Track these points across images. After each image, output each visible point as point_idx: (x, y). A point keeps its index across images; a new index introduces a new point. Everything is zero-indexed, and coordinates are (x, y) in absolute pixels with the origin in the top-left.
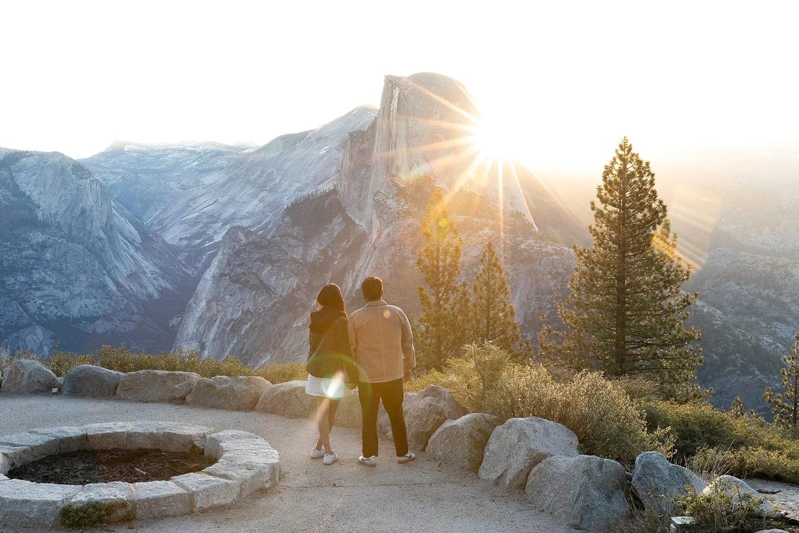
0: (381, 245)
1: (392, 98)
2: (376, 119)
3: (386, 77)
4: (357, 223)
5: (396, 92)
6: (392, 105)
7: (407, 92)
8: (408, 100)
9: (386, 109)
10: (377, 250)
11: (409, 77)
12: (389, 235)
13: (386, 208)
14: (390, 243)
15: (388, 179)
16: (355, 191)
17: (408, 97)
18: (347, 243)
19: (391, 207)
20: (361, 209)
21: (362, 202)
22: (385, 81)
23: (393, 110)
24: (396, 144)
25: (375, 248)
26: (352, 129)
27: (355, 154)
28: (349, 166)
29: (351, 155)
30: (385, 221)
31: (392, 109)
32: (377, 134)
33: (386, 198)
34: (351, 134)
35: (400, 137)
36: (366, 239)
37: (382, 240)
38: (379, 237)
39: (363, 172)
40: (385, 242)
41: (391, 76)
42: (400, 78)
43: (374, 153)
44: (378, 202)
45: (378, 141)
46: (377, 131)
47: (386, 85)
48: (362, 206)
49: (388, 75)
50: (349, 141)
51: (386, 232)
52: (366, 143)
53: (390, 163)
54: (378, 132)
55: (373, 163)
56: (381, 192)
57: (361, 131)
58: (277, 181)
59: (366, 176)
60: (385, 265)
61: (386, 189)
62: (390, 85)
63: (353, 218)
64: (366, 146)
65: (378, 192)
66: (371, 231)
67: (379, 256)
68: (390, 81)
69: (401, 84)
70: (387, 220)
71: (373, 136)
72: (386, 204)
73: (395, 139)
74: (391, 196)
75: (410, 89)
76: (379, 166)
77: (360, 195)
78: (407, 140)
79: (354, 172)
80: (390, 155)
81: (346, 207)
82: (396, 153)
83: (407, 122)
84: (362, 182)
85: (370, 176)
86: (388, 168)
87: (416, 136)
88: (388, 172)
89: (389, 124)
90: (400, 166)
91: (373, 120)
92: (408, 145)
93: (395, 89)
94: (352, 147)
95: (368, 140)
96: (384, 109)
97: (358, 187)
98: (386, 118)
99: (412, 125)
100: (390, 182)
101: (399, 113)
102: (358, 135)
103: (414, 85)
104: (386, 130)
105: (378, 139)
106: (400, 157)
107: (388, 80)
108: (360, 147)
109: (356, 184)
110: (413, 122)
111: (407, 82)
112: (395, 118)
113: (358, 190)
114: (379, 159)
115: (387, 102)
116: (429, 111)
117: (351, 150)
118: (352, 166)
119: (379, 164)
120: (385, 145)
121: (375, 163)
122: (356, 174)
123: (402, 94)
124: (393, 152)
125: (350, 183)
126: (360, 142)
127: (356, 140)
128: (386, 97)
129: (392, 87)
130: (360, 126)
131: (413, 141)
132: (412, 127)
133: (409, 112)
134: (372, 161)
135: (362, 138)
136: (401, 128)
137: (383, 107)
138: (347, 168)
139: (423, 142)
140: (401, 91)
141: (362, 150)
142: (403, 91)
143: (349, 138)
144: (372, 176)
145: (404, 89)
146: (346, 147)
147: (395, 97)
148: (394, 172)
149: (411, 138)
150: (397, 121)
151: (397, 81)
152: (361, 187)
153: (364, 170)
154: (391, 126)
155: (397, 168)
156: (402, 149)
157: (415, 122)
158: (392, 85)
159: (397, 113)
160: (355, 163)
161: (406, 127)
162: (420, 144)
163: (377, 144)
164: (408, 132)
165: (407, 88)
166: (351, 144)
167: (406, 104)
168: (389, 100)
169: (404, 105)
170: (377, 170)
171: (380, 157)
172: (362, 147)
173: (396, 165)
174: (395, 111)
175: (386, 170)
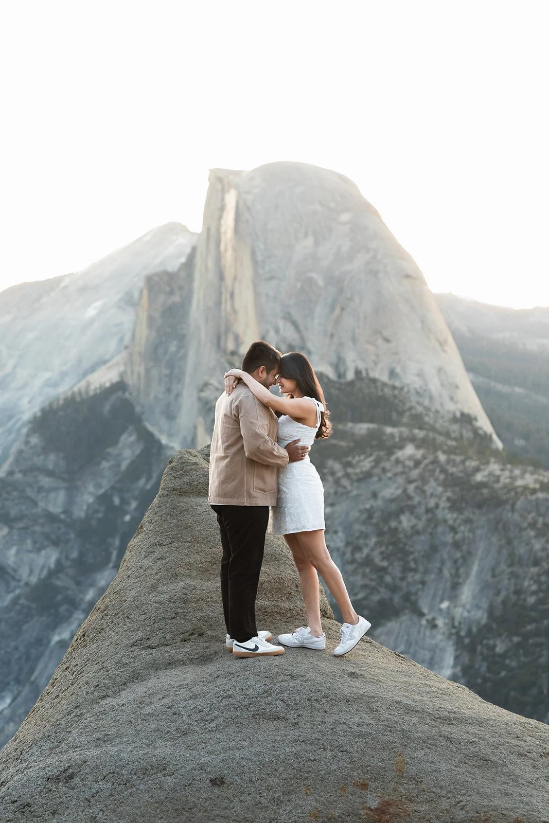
1: (222, 209)
2: (194, 249)
3: (211, 172)
4: (163, 442)
5: (231, 199)
6: (222, 221)
7: (252, 198)
8: (254, 212)
9: (213, 231)
11: (254, 171)
15: (223, 360)
16: (160, 384)
17: (253, 206)
18: (147, 481)
20: (170, 415)
21: (172, 403)
22: (209, 180)
23: (226, 233)
24: (232, 295)
27: (157, 315)
28: (148, 338)
29: (151, 319)
31: (223, 229)
32: (197, 276)
34: (149, 279)
35: (240, 282)
39: (173, 348)
41: (222, 170)
42: (238, 173)
43: (192, 313)
44: (206, 403)
45: (199, 289)
46: (197, 271)
47: (212, 188)
48: (172, 411)
49: (216, 169)
50: (145, 292)
52: (178, 293)
53: (223, 329)
54: (200, 272)
55: (191, 330)
56: (211, 384)
57: (166, 273)
58: (8, 369)
59: (179, 355)
62: (219, 186)
63: (156, 433)
64: (176, 299)
65: (206, 384)
68: (220, 180)
69: (239, 182)
71: (190, 277)
73: (231, 286)
75: (256, 191)
76: (203, 336)
77: (169, 390)
78: (255, 286)
79: (155, 348)
80: (223, 314)
81: (143, 413)
82: (235, 311)
83: (253, 253)
84: (171, 365)
85: (185, 356)
86: (219, 339)
87: (271, 278)
88: (218, 346)
89: (219, 258)
90: (241, 335)
91: (188, 250)
92: (257, 294)
93: (228, 192)
94: (151, 302)
95: (181, 288)
96: (209, 229)
97: (166, 376)
98: (212, 246)
99: (264, 259)
100: (227, 365)
101: (237, 237)
102: (162, 279)
103: (264, 184)
104: (213, 269)
105: (200, 285)
106: (242, 317)
107: (215, 176)
108: (165, 301)
109: (160, 370)
110: (264, 253)
111: (251, 180)
112: (230, 245)
113: (165, 381)
114: (202, 323)
115: (215, 217)
116: (293, 231)
117: (149, 307)
118: (152, 337)
119: (202, 332)
120: (213, 297)
121: (194, 330)
122: (160, 351)
123: (242, 201)
124: (228, 308)
125: (149, 369)
126: (166, 291)
127: (159, 289)
128: (212, 208)
129: (223, 189)
130: (160, 263)
131: (267, 288)
132: (264, 262)
133: (256, 233)
134: (189, 327)
135: (169, 285)
136: (242, 264)
137: (207, 227)
138: (144, 341)
139: (284, 289)
140: (240, 196)
141: (170, 308)
142: (245, 196)
143: (145, 286)
144: (190, 355)
145: (246, 193)
146: (141, 303)
147: (229, 207)
148: (231, 346)
149: (263, 283)
150: (235, 251)
151: (232, 178)
152: (169, 375)
153: (175, 343)
154: (223, 260)
155: (237, 338)
156: (245, 305)
157: (269, 252)
158: (223, 185)
159: (233, 237)
160: (158, 332)
161: (252, 262)
162: (280, 293)
163: (198, 295)
164: (256, 271)
165: (251, 190)
166: (150, 297)
167: (251, 221)
168: (218, 213)
169: (247, 221)
170: (199, 344)
171: (205, 319)
172: (170, 302)
173: (234, 333)
174: (230, 233)
175: (215, 342)
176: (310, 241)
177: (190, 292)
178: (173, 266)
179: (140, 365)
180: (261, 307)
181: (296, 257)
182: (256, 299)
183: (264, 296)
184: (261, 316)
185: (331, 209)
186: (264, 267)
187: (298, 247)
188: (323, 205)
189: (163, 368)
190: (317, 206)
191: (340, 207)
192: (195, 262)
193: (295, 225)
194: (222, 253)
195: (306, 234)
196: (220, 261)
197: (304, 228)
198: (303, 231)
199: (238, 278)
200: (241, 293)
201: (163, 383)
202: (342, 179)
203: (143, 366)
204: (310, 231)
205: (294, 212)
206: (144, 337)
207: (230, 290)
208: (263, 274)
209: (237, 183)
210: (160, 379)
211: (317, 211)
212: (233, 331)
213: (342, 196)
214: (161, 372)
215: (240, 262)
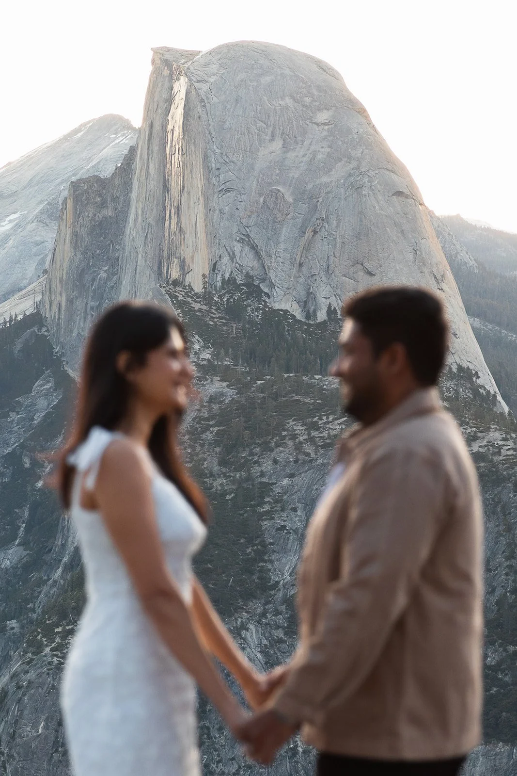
1: (170, 101)
2: (133, 150)
3: (156, 51)
5: (181, 87)
6: (170, 117)
7: (205, 87)
8: (207, 105)
9: (157, 127)
11: (210, 53)
15: (163, 290)
16: (85, 318)
17: (207, 98)
22: (153, 62)
23: (173, 130)
24: (178, 209)
26: (74, 175)
27: (84, 232)
28: (71, 261)
29: (75, 235)
31: (170, 127)
32: (135, 185)
34: (75, 186)
35: (189, 193)
39: (103, 275)
41: (169, 50)
42: (190, 55)
43: (127, 231)
45: (138, 201)
46: (136, 177)
47: (156, 74)
49: (162, 48)
50: (70, 203)
52: (111, 205)
53: (165, 253)
54: (139, 180)
55: (127, 253)
57: (97, 179)
59: (111, 283)
62: (166, 72)
64: (109, 212)
68: (167, 63)
69: (192, 68)
71: (127, 185)
73: (177, 198)
75: (212, 80)
76: (141, 261)
78: (207, 200)
79: (81, 275)
80: (167, 234)
81: (63, 355)
82: (181, 230)
83: (206, 157)
84: (99, 296)
85: (119, 282)
86: (160, 264)
87: (227, 191)
88: (160, 274)
89: (163, 162)
90: (188, 261)
91: (126, 152)
92: (209, 210)
93: (178, 79)
94: (77, 215)
95: (115, 199)
96: (151, 126)
97: (92, 308)
98: (156, 148)
99: (218, 166)
100: (167, 297)
101: (186, 137)
102: (91, 187)
103: (222, 71)
104: (155, 176)
105: (138, 196)
106: (189, 238)
107: (160, 59)
108: (95, 215)
109: (86, 301)
110: (219, 158)
111: (206, 65)
112: (177, 147)
113: (92, 315)
114: (139, 243)
115: (160, 111)
116: (257, 131)
117: (74, 222)
118: (77, 259)
119: (140, 256)
120: (154, 211)
121: (130, 252)
122: (88, 278)
123: (193, 92)
124: (172, 227)
125: (72, 299)
126: (96, 203)
127: (88, 199)
128: (156, 99)
129: (171, 75)
130: (93, 167)
131: (220, 202)
132: (219, 169)
133: (210, 134)
134: (124, 249)
135: (100, 195)
136: (191, 171)
137: (149, 122)
138: (66, 265)
139: (242, 203)
140: (191, 86)
141: (101, 224)
142: (197, 85)
143: (70, 195)
144: (124, 282)
145: (199, 81)
146: (64, 217)
147: (177, 98)
148: (175, 274)
149: (216, 196)
150: (183, 155)
151: (183, 61)
152: (97, 307)
153: (106, 268)
154: (168, 165)
155: (183, 265)
156: (194, 221)
157: (225, 158)
158: (171, 71)
159: (181, 137)
160: (84, 253)
161: (204, 168)
162: (237, 209)
163: (136, 208)
164: (208, 180)
165: (206, 78)
166: (75, 209)
167: (204, 117)
168: (163, 106)
169: (199, 118)
170: (136, 271)
171: (143, 239)
172: (100, 216)
173: (179, 258)
174: (178, 132)
175: (156, 268)
176: (277, 145)
177: (127, 204)
178: (107, 172)
179: (61, 294)
180: (213, 226)
181: (259, 165)
182: (206, 215)
183: (217, 212)
184: (213, 237)
185: (305, 106)
186: (218, 176)
187: (262, 152)
188: (295, 100)
189: (90, 299)
190: (289, 101)
191: (317, 104)
192: (133, 167)
193: (260, 124)
194: (168, 157)
195: (273, 136)
196: (165, 167)
197: (271, 128)
198: (270, 133)
199: (186, 189)
200: (189, 208)
201: (89, 317)
202: (322, 67)
203: (64, 295)
204: (277, 132)
205: (259, 108)
206: (67, 260)
207: (176, 204)
208: (217, 184)
209: (188, 69)
210: (86, 313)
211: (287, 108)
212: (178, 255)
213: (319, 88)
214: (86, 304)
215: (189, 169)
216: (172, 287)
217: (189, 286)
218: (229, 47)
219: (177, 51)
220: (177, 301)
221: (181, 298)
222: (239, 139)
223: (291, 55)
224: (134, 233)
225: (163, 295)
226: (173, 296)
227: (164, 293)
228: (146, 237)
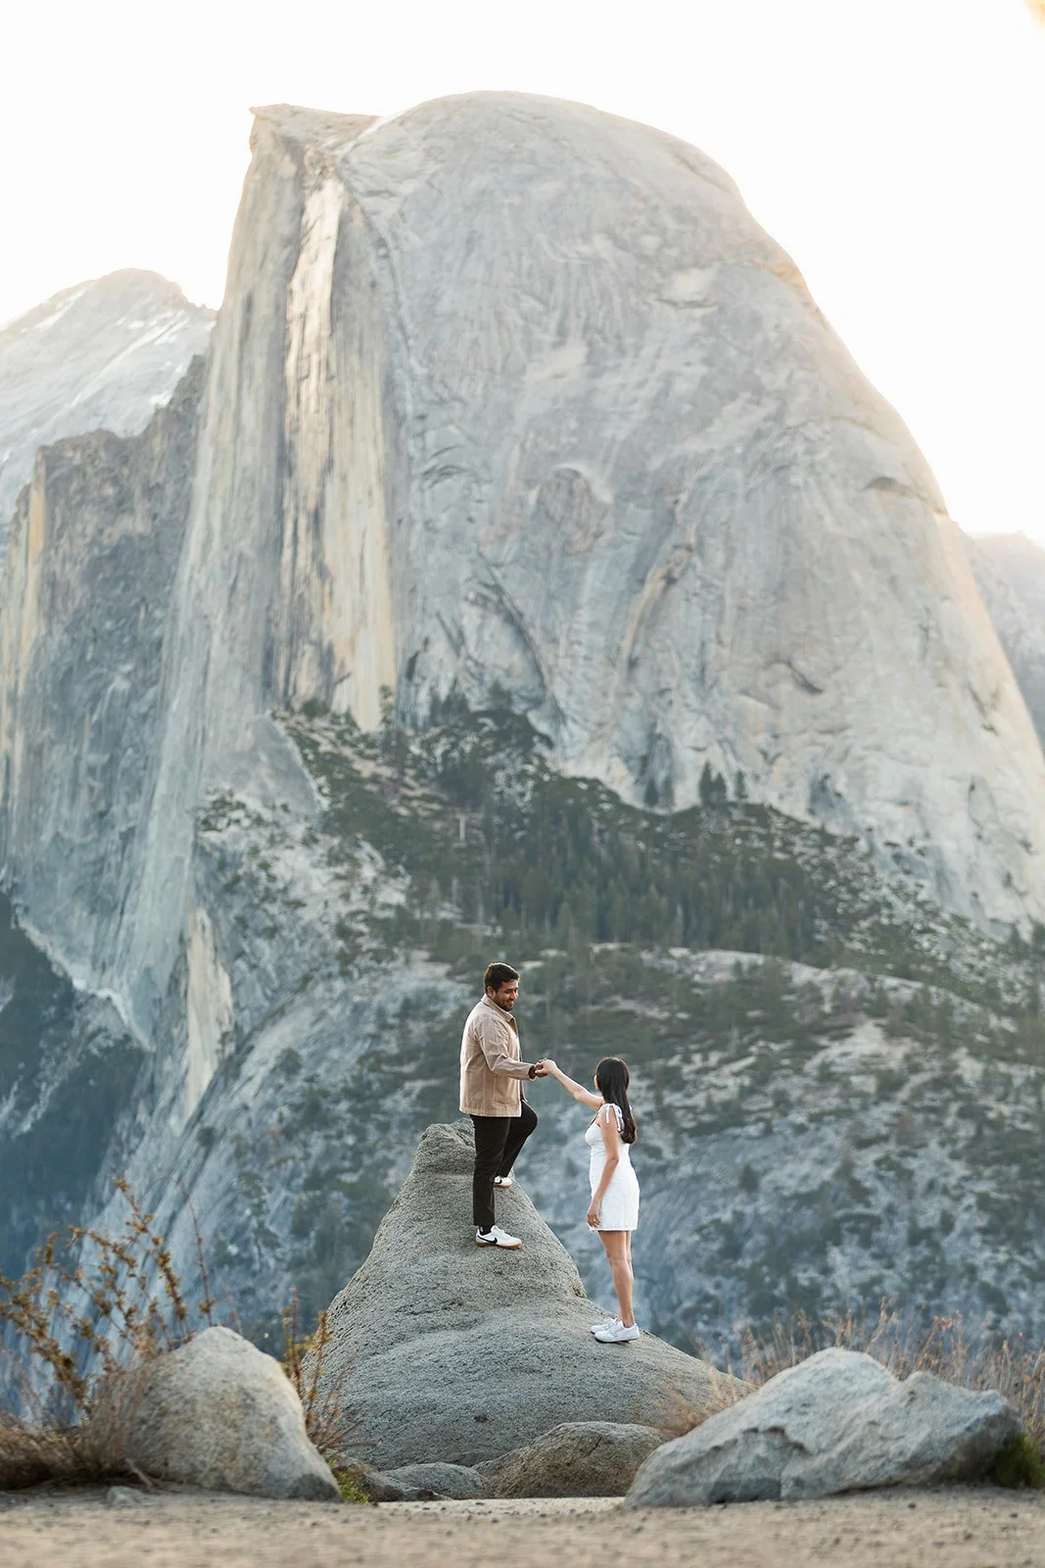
0: (242, 1122)
1: (295, 243)
2: (199, 367)
3: (262, 116)
4: (79, 984)
5: (325, 209)
6: (295, 284)
7: (388, 208)
8: (395, 254)
9: (263, 309)
10: (224, 1148)
11: (402, 121)
12: (289, 1063)
13: (268, 897)
14: (295, 1108)
15: (280, 727)
16: (74, 796)
17: (395, 236)
18: (23, 1107)
19: (296, 893)
20: (105, 904)
21: (113, 860)
22: (254, 141)
23: (304, 317)
24: (317, 518)
25: (208, 1139)
27: (72, 574)
28: (40, 647)
29: (51, 583)
30: (263, 978)
31: (295, 308)
32: (205, 452)
33: (272, 841)
34: (50, 457)
35: (344, 478)
36: (142, 1084)
37: (249, 1091)
38: (230, 1069)
39: (121, 685)
40: (270, 1106)
41: (295, 112)
42: (352, 126)
43: (184, 574)
44: (222, 865)
45: (211, 497)
46: (206, 436)
47: (262, 170)
48: (111, 888)
49: (276, 109)
50: (37, 499)
51: (270, 1045)
52: (141, 506)
53: (283, 630)
54: (215, 442)
55: (182, 628)
56: (241, 806)
57: (110, 441)
59: (139, 707)
60: (272, 1243)
61: (271, 785)
62: (288, 169)
63: (56, 955)
64: (136, 524)
65: (222, 805)
66: (170, 1042)
67: (230, 1189)
68: (291, 147)
69: (354, 160)
70: (281, 970)
71: (183, 455)
72: (272, 878)
73: (314, 488)
74: (298, 831)
75: (407, 188)
76: (218, 649)
77: (102, 818)
78: (392, 495)
79: (64, 682)
80: (286, 581)
81: (15, 889)
82: (323, 572)
83: (389, 386)
84: (110, 739)
85: (160, 705)
86: (269, 656)
87: (445, 472)
88: (268, 683)
89: (279, 397)
90: (340, 652)
91: (181, 370)
92: (396, 522)
93: (319, 188)
94: (55, 533)
95: (151, 491)
96: (249, 305)
97: (91, 771)
98: (259, 362)
99: (422, 408)
100: (291, 745)
101: (339, 334)
102: (93, 459)
103: (432, 168)
104: (259, 434)
105: (213, 484)
106: (345, 593)
107: (274, 135)
108: (101, 532)
109: (75, 752)
110: (425, 389)
111: (393, 150)
112: (315, 359)
113: (92, 789)
114: (215, 605)
115: (270, 267)
116: (520, 322)
117: (47, 549)
118: (53, 644)
119: (216, 637)
120: (255, 523)
121: (191, 628)
122: (80, 692)
123: (358, 221)
124: (301, 562)
125: (41, 746)
126: (104, 500)
127: (83, 490)
128: (260, 238)
129: (300, 177)
130: (87, 404)
131: (428, 502)
132: (422, 417)
133: (401, 327)
134: (174, 619)
135: (115, 481)
136: (351, 422)
137: (241, 296)
138: (25, 657)
139: (485, 507)
140: (353, 203)
141: (115, 553)
142: (369, 203)
143: (38, 479)
144: (174, 706)
145: (372, 193)
146: (22, 535)
147: (315, 235)
148: (306, 685)
149: (415, 485)
150: (330, 379)
151: (331, 141)
152: (104, 769)
153: (128, 668)
154: (292, 406)
155: (326, 659)
156: (356, 553)
157: (439, 388)
158: (301, 166)
159: (326, 333)
160: (72, 628)
161: (384, 415)
162: (470, 520)
163: (208, 515)
164: (396, 445)
165: (391, 185)
166: (51, 516)
167: (386, 284)
168: (280, 255)
169: (373, 285)
170: (205, 674)
171: (225, 592)
172: (114, 534)
173: (318, 644)
174: (317, 320)
175: (257, 669)
176: (573, 357)
177: (184, 503)
178: (129, 417)
179: (11, 735)
180: (409, 563)
181: (528, 407)
182: (391, 535)
183: (419, 527)
184: (406, 591)
185: (642, 257)
186: (422, 435)
187: (535, 375)
188: (619, 244)
189: (86, 745)
190: (602, 246)
191: (673, 252)
192: (199, 409)
193: (529, 303)
194: (291, 383)
195: (562, 333)
196: (282, 409)
197: (557, 315)
198: (553, 325)
199: (337, 467)
200: (344, 515)
201: (84, 794)
202: (686, 158)
203: (20, 737)
204: (574, 325)
205: (526, 262)
206: (27, 646)
207: (311, 505)
208: (417, 455)
209: (345, 160)
210: (75, 782)
211: (598, 262)
212: (314, 636)
213: (680, 215)
214: (78, 759)
215: (346, 414)
216: (302, 718)
217: (348, 715)
218: (449, 107)
219: (315, 116)
220: (316, 753)
221: (325, 747)
222: (475, 342)
223: (606, 132)
224: (201, 579)
225: (281, 740)
226: (305, 742)
227: (283, 732)
228: (233, 588)
